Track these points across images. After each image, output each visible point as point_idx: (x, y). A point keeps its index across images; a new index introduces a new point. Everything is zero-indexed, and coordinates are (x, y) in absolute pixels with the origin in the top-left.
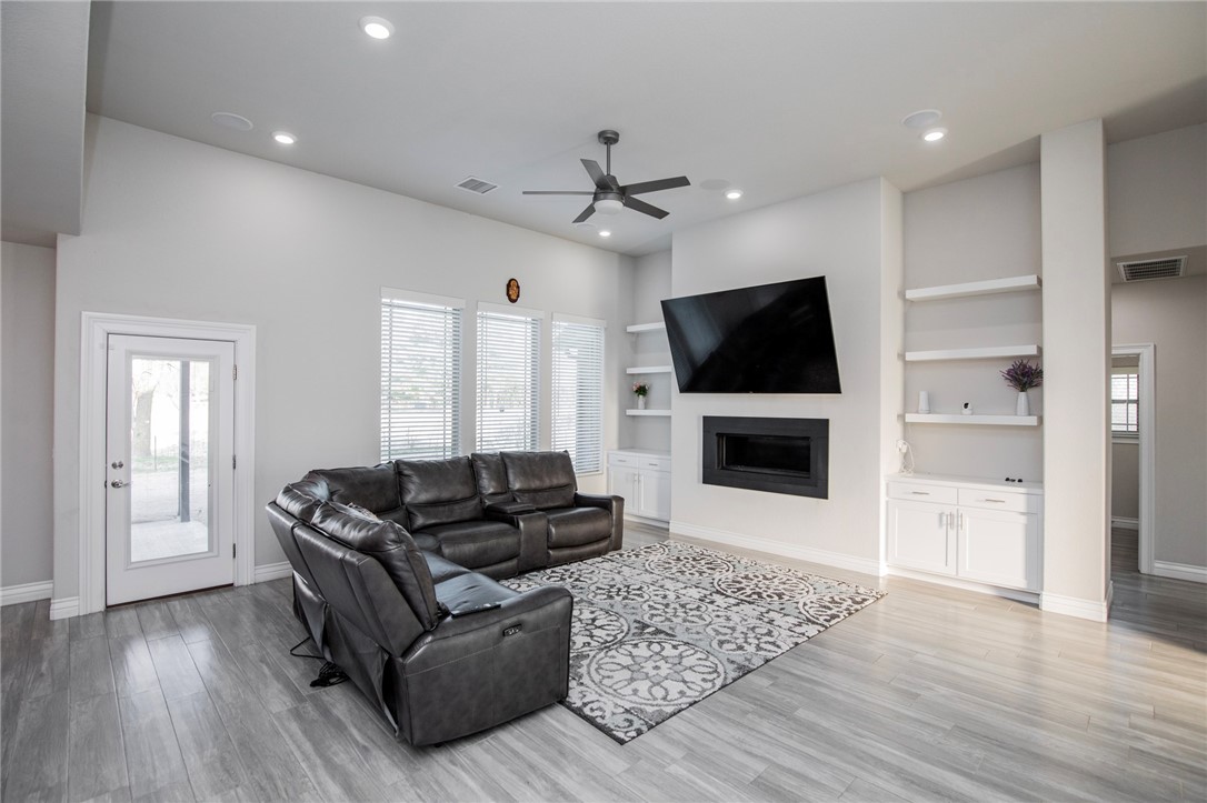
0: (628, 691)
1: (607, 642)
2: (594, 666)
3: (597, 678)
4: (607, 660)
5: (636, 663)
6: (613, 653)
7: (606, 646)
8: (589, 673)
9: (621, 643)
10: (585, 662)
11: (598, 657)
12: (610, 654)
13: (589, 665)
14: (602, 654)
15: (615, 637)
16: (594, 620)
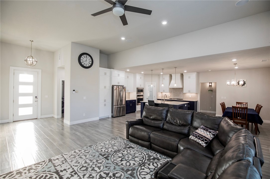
0: (116, 142)
1: (118, 152)
2: (122, 146)
3: (121, 144)
4: (119, 147)
5: (113, 147)
6: (117, 149)
7: (119, 151)
8: (123, 144)
9: (115, 152)
10: (124, 147)
11: (121, 148)
12: (118, 149)
13: (123, 146)
14: (120, 149)
15: (116, 154)
16: (122, 160)
